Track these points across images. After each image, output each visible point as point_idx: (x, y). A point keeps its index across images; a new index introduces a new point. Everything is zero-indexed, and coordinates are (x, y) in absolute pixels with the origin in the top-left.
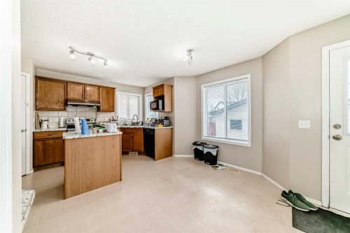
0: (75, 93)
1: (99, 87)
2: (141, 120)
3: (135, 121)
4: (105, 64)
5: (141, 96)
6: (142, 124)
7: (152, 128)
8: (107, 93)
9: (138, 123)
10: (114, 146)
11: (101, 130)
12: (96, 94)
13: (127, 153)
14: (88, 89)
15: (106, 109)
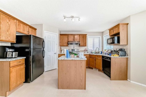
0: (71, 39)
1: (80, 35)
2: (101, 50)
3: (97, 51)
4: (79, 20)
5: (101, 37)
6: (102, 53)
7: (109, 56)
8: (83, 37)
9: (99, 52)
10: (81, 67)
11: (75, 56)
12: (79, 38)
13: (92, 68)
14: (75, 36)
15: (82, 45)
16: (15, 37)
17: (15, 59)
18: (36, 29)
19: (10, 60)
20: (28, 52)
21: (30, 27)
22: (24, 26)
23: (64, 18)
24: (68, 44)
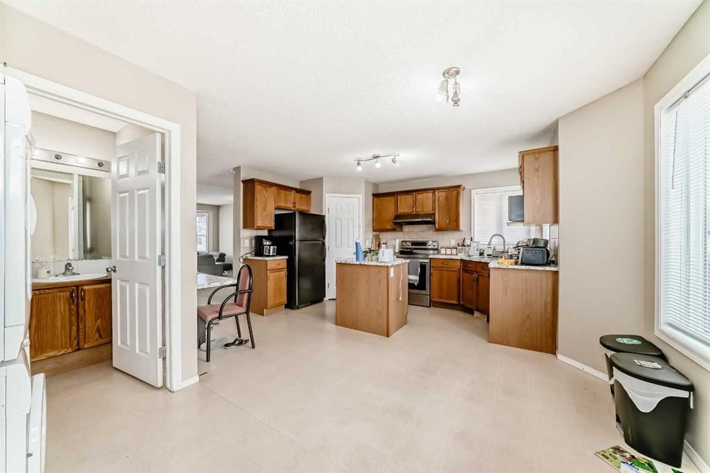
0: (405, 206)
8: (447, 197)
12: (431, 202)
13: (471, 312)
14: (420, 196)
15: (444, 226)
16: (273, 218)
17: (272, 258)
18: (310, 192)
19: (267, 259)
20: (292, 246)
21: (298, 191)
22: (287, 192)
23: (358, 164)
24: (396, 224)
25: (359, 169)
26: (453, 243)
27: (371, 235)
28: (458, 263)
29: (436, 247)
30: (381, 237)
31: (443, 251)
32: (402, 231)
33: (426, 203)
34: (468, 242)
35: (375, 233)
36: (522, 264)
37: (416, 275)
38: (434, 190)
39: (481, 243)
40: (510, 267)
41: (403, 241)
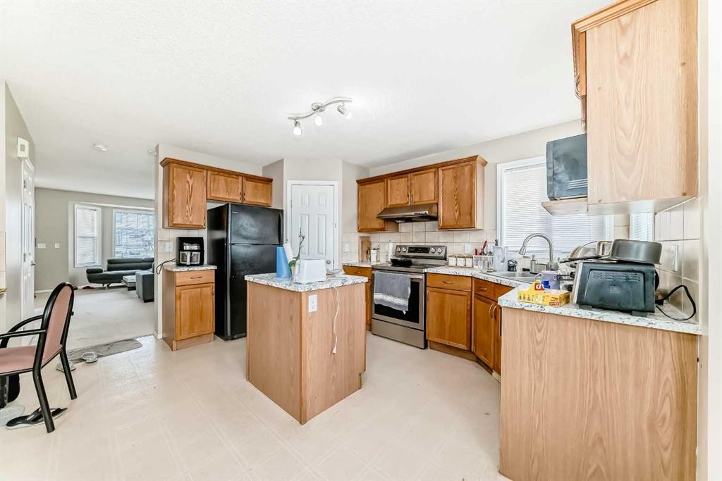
0: (398, 195)
8: (455, 178)
12: (432, 186)
14: (416, 180)
15: (452, 223)
16: (203, 215)
18: (272, 180)
21: (249, 178)
22: (230, 179)
23: (296, 124)
24: (388, 220)
25: (297, 131)
26: (469, 249)
27: (355, 237)
28: (468, 283)
29: (442, 255)
30: (372, 240)
31: (452, 261)
32: (397, 230)
33: (426, 190)
34: (490, 247)
35: (362, 234)
36: (582, 304)
37: (404, 298)
38: (437, 167)
39: (510, 249)
40: (548, 309)
41: (397, 246)
